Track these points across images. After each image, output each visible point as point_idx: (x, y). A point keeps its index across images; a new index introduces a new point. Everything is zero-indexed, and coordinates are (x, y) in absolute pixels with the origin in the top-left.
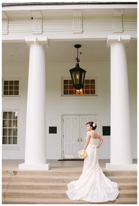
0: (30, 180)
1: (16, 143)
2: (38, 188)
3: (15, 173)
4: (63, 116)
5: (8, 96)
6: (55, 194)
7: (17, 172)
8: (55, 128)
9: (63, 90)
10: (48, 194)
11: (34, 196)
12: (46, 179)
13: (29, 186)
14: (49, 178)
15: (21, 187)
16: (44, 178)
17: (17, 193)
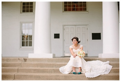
0: (37, 65)
1: (31, 46)
2: (43, 71)
3: (25, 60)
4: (64, 26)
5: (26, 13)
6: (58, 76)
7: (27, 59)
8: (59, 34)
9: (64, 8)
10: (52, 76)
11: (40, 78)
12: (50, 64)
13: (36, 69)
14: (53, 63)
15: (29, 71)
16: (49, 63)
17: (25, 75)
